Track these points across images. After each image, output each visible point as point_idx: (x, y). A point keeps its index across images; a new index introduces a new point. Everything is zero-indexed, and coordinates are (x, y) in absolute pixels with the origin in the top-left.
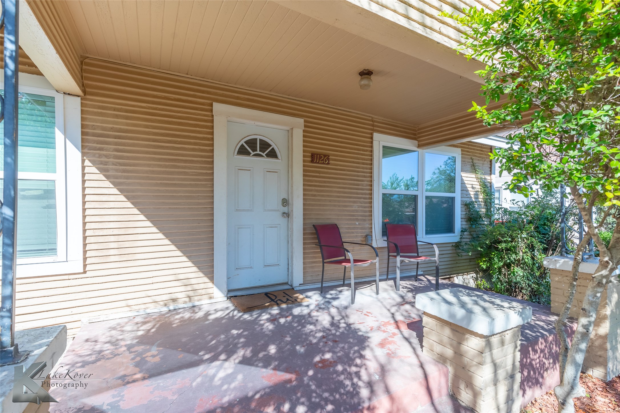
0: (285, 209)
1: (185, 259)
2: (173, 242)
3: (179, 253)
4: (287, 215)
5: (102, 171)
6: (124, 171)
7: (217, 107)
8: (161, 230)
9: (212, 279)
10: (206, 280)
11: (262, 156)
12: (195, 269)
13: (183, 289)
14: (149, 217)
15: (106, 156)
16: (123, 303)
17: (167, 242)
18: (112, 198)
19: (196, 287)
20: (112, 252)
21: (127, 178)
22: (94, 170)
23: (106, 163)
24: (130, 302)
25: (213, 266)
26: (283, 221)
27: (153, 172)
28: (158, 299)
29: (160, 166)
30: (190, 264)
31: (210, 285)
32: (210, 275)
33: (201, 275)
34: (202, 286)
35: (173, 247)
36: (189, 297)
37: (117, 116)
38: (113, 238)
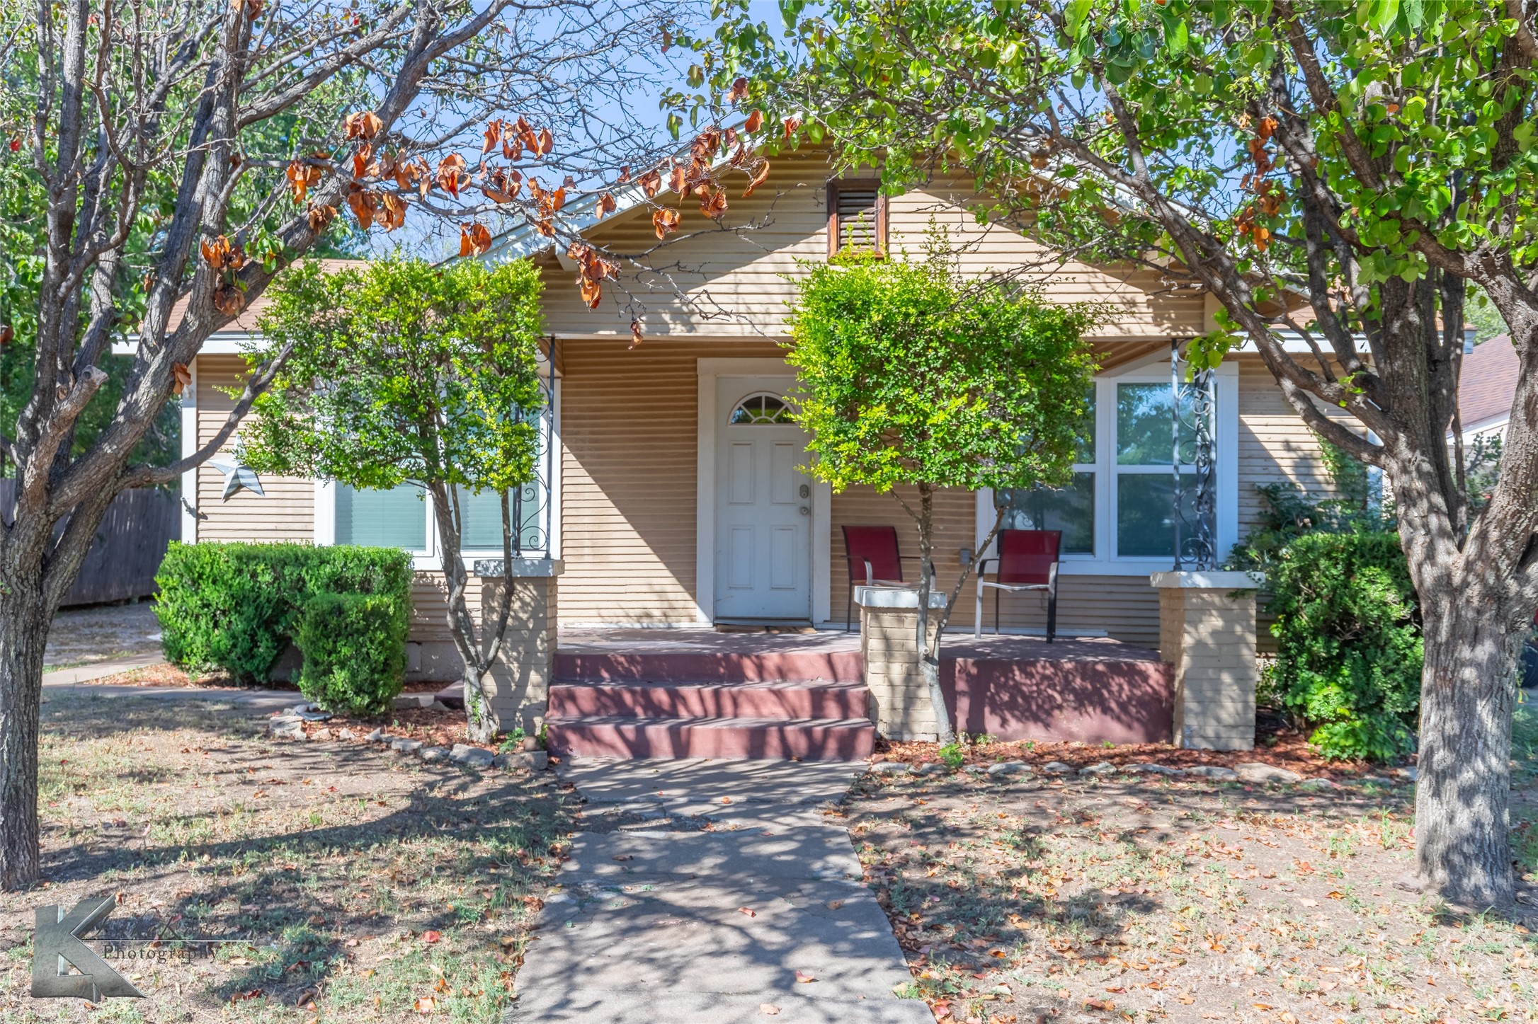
0: (806, 502)
1: (661, 566)
2: (649, 543)
3: (655, 558)
4: (807, 511)
5: (578, 457)
6: (599, 456)
7: (703, 363)
8: (636, 527)
9: (694, 596)
10: (687, 596)
11: (767, 422)
12: (674, 580)
13: (658, 604)
14: (624, 512)
15: (583, 441)
16: (594, 613)
17: (642, 542)
18: (587, 488)
19: (676, 604)
20: (586, 551)
21: (601, 464)
22: (571, 457)
23: (581, 449)
24: (604, 613)
25: (694, 579)
26: (800, 521)
27: (628, 456)
28: (631, 613)
29: (635, 448)
30: (668, 573)
31: (692, 604)
32: (691, 589)
33: (680, 588)
34: (681, 604)
35: (648, 550)
36: (665, 616)
37: (593, 394)
38: (587, 535)
